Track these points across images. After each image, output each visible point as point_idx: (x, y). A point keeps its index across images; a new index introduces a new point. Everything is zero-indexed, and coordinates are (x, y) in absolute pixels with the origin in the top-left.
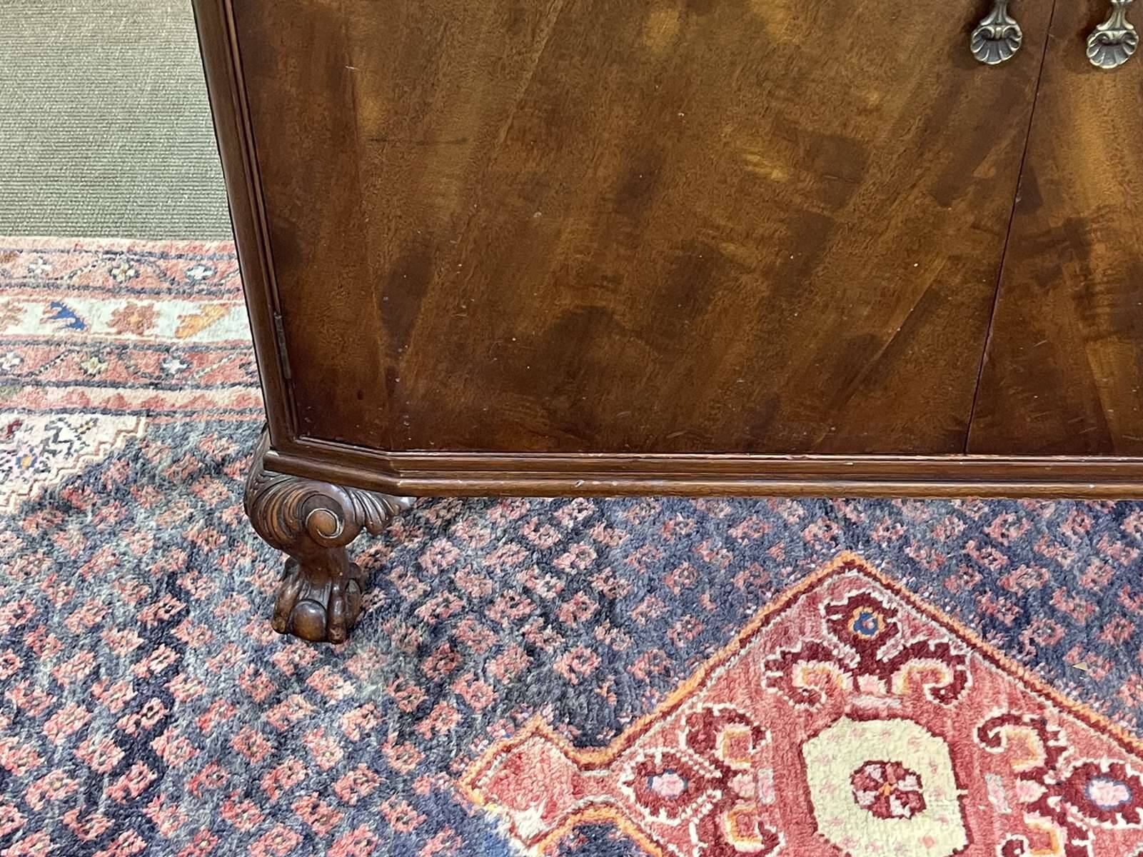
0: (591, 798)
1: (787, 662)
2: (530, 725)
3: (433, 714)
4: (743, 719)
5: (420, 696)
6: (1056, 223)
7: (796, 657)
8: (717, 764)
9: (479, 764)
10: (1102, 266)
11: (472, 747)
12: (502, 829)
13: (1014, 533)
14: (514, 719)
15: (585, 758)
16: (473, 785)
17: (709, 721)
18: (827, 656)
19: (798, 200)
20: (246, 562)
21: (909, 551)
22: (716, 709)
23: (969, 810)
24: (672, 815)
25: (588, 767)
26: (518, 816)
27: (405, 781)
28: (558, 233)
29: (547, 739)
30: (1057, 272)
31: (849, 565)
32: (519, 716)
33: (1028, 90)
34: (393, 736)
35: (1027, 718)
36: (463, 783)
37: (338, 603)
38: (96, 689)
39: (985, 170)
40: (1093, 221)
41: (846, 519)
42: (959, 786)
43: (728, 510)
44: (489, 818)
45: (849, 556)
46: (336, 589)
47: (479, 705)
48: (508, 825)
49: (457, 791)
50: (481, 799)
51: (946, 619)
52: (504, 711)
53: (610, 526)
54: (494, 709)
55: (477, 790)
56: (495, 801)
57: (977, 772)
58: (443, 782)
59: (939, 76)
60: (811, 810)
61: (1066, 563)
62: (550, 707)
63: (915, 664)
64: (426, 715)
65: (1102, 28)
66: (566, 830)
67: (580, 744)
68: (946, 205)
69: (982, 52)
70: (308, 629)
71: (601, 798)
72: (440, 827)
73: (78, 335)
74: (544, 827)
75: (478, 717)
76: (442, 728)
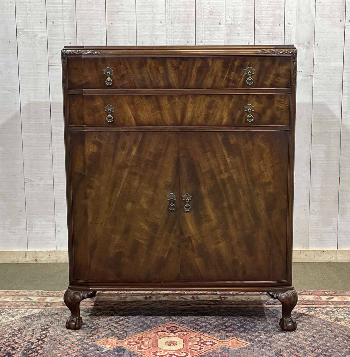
0: (119, 344)
1: (158, 332)
2: (110, 338)
4: (148, 337)
5: (91, 335)
6: (186, 237)
7: (159, 332)
8: (142, 341)
10: (194, 244)
11: (99, 340)
12: (103, 347)
13: (203, 320)
14: (107, 337)
15: (119, 341)
17: (142, 338)
18: (165, 331)
19: (150, 233)
20: (61, 323)
21: (184, 322)
22: (143, 336)
23: (185, 345)
24: (133, 345)
26: (106, 346)
27: (87, 343)
28: (116, 238)
29: (113, 339)
30: (188, 245)
31: (172, 323)
33: (179, 215)
35: (198, 337)
36: (97, 343)
37: (78, 321)
38: (33, 335)
39: (175, 228)
40: (192, 236)
41: (173, 319)
42: (184, 343)
43: (151, 318)
44: (101, 346)
45: (172, 322)
46: (78, 317)
50: (100, 344)
51: (187, 328)
53: (129, 319)
54: (104, 336)
57: (187, 342)
58: (94, 343)
59: (166, 213)
60: (157, 345)
61: (211, 323)
63: (180, 332)
64: (92, 337)
65: (186, 205)
67: (119, 339)
68: (170, 234)
69: (171, 209)
70: (72, 327)
71: (121, 344)
72: (93, 347)
73: (31, 301)
74: (110, 347)
75: (101, 337)
76: (94, 338)
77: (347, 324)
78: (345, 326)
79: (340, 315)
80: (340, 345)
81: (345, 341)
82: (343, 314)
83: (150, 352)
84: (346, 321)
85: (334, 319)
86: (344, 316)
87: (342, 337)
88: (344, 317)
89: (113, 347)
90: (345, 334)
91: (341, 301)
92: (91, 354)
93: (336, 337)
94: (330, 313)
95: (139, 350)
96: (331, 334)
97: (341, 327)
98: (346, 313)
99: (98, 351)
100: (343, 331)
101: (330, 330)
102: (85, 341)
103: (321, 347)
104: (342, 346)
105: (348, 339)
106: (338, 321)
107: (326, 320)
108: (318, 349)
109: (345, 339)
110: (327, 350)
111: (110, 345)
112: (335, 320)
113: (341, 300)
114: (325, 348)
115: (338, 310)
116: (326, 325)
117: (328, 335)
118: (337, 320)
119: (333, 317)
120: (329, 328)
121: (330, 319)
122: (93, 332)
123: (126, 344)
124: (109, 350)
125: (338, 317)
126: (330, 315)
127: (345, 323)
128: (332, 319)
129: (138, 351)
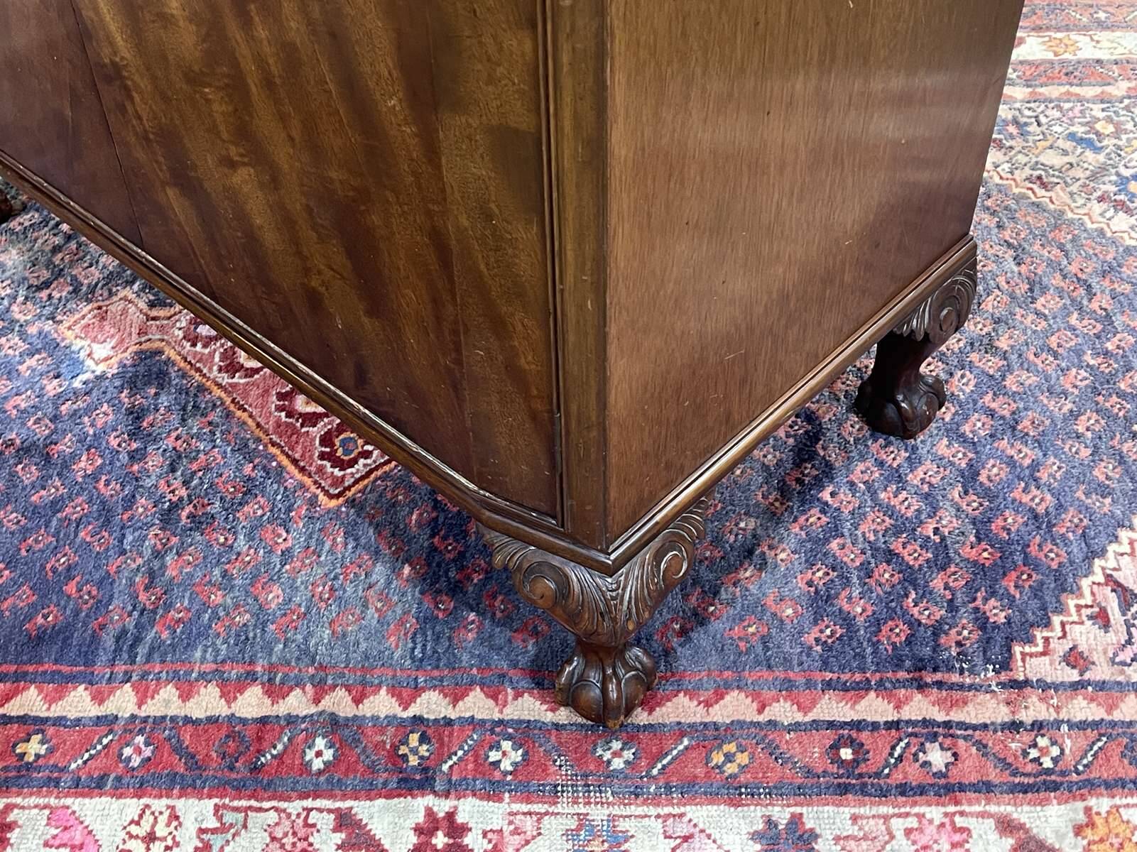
0: (150, 336)
2: (121, 295)
3: (52, 286)
5: (46, 274)
9: (77, 316)
11: (74, 306)
12: (82, 355)
14: (110, 291)
15: (154, 313)
16: (69, 328)
25: (154, 319)
26: (95, 346)
27: (21, 326)
29: (130, 302)
32: (114, 290)
34: (20, 299)
36: (62, 328)
44: (74, 348)
47: (86, 281)
48: (88, 352)
49: (56, 332)
50: (73, 337)
52: (104, 285)
54: (96, 285)
55: (70, 332)
56: (81, 338)
58: (48, 326)
62: (138, 283)
64: (48, 287)
66: (127, 354)
67: (152, 305)
71: (159, 337)
72: (38, 351)
74: (111, 353)
75: (84, 289)
76: (56, 295)
77: (1081, 202)
78: (1070, 215)
79: (1051, 147)
80: (1053, 342)
81: (1074, 319)
82: (1060, 143)
83: (266, 392)
84: (1074, 188)
85: (1027, 172)
86: (1065, 153)
87: (1060, 292)
88: (1067, 159)
89: (120, 356)
90: (1073, 269)
91: (1051, 63)
92: (23, 405)
93: (1035, 286)
94: (1012, 137)
95: (225, 379)
96: (1016, 269)
97: (1056, 227)
98: (1072, 137)
99: (56, 382)
100: (1061, 247)
101: (1009, 245)
102: (17, 316)
103: (974, 357)
104: (1060, 350)
105: (1085, 302)
106: (1044, 186)
107: (997, 180)
108: (960, 373)
109: (1073, 300)
110: (998, 375)
111: (113, 342)
112: (1028, 179)
113: (1050, 56)
114: (991, 364)
115: (1043, 120)
116: (994, 213)
117: (1001, 281)
118: (1039, 178)
119: (1021, 159)
120: (1007, 234)
121: (1012, 173)
122: (57, 259)
123: (181, 334)
124: (101, 378)
125: (1042, 159)
126: (1011, 148)
127: (1071, 194)
128: (1017, 172)
129: (219, 386)
